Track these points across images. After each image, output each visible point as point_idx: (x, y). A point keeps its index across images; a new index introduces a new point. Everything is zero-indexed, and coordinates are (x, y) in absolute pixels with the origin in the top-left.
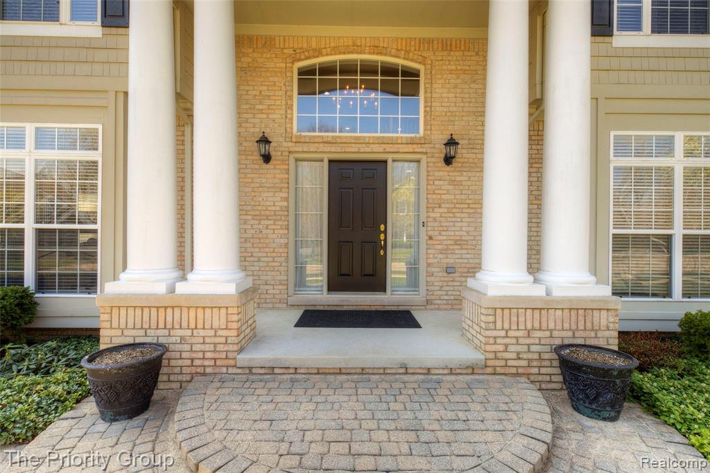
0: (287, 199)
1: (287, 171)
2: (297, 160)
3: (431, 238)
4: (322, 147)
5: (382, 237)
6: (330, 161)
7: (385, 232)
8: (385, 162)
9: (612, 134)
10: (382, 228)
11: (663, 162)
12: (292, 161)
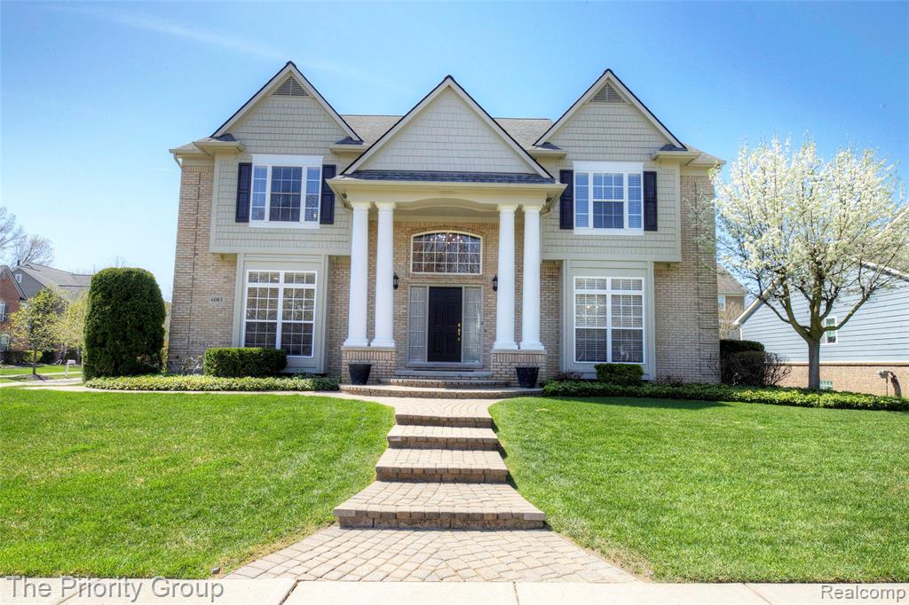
0: (406, 309)
1: (406, 294)
2: (412, 287)
3: (485, 331)
4: (426, 281)
5: (459, 330)
6: (430, 288)
7: (461, 328)
8: (461, 288)
9: (575, 278)
10: (459, 325)
11: (602, 292)
12: (409, 288)
